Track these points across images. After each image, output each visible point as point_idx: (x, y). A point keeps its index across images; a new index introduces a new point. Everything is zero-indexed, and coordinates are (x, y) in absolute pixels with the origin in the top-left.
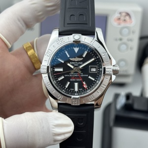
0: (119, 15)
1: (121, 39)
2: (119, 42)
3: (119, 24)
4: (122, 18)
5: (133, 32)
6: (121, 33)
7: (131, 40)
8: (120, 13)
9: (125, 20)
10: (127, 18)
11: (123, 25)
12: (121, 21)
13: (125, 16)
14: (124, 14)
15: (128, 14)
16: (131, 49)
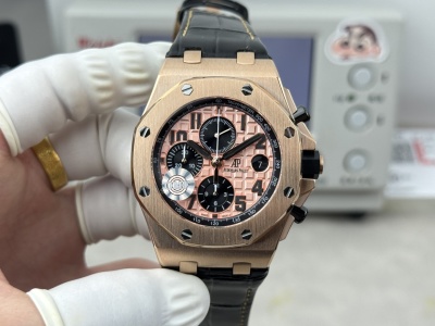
0: (346, 35)
1: (351, 98)
2: (347, 105)
3: (346, 57)
4: (354, 42)
5: (384, 78)
6: (350, 80)
7: (378, 99)
8: (348, 29)
9: (360, 47)
10: (367, 41)
11: (356, 59)
12: (351, 50)
13: (361, 36)
14: (357, 31)
15: (368, 31)
16: (380, 121)
